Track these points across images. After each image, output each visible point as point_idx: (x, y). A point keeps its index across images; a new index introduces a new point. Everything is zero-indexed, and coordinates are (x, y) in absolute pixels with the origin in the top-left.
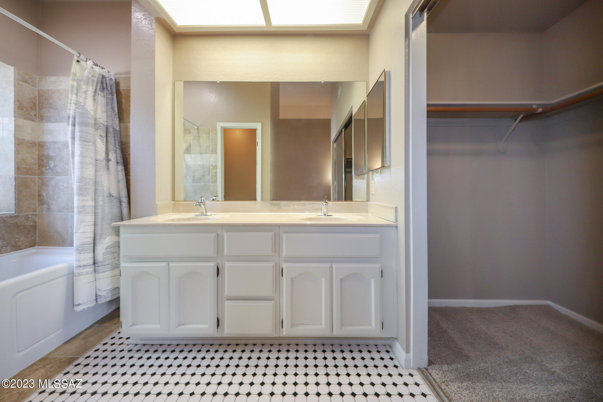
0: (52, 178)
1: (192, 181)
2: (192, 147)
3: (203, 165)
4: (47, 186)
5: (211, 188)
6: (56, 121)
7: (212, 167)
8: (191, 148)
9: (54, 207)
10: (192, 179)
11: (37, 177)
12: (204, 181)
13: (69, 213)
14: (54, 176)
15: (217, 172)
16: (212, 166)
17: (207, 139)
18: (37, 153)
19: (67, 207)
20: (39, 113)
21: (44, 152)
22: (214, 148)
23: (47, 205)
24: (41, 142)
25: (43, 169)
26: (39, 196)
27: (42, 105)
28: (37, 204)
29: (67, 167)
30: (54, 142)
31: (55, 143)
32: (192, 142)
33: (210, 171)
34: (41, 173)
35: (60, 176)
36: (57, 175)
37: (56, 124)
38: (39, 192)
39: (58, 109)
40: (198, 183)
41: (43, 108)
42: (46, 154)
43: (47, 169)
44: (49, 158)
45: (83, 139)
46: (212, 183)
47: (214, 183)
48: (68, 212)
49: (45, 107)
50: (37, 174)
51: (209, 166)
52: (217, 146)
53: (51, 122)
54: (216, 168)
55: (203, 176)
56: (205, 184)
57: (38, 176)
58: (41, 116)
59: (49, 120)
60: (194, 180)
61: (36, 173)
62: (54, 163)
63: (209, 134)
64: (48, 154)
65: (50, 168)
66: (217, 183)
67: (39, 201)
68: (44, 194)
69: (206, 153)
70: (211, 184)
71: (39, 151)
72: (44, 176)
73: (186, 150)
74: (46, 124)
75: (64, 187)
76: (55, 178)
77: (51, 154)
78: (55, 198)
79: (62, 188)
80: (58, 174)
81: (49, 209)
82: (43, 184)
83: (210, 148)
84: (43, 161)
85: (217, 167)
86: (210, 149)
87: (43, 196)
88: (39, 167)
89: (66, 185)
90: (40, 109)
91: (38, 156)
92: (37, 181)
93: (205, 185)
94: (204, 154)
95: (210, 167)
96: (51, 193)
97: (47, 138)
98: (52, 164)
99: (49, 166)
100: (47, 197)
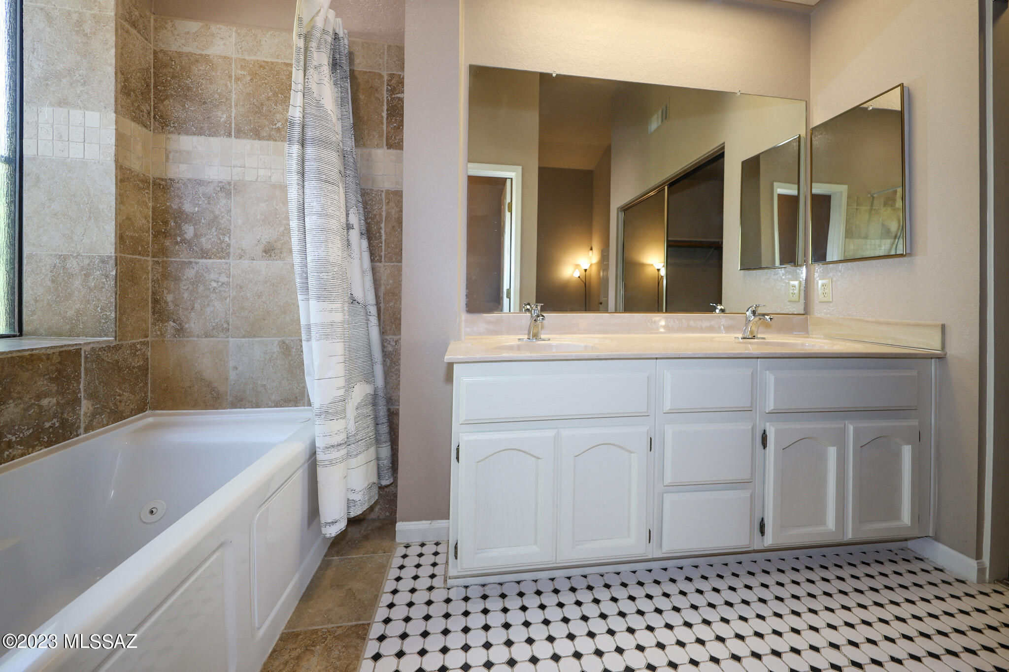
0: (191, 262)
4: (177, 279)
6: (200, 132)
9: (194, 325)
11: (149, 258)
13: (231, 339)
14: (195, 258)
18: (150, 204)
19: (225, 326)
20: (155, 108)
21: (168, 204)
23: (174, 322)
24: (162, 180)
25: (168, 243)
26: (155, 301)
27: (165, 90)
28: (150, 321)
29: (227, 239)
30: (195, 181)
31: (200, 183)
34: (163, 251)
35: (210, 258)
36: (202, 257)
37: (202, 139)
38: (154, 293)
39: (205, 103)
41: (167, 98)
42: (175, 207)
43: (177, 243)
44: (181, 216)
45: (324, 176)
48: (228, 337)
49: (172, 95)
50: (150, 254)
53: (187, 134)
57: (153, 257)
58: (161, 117)
59: (182, 128)
61: (149, 250)
62: (195, 230)
64: (180, 208)
65: (184, 241)
67: (154, 313)
68: (169, 298)
71: (155, 199)
72: (167, 257)
74: (174, 137)
75: (220, 284)
76: (197, 263)
77: (188, 207)
78: (197, 306)
79: (214, 284)
80: (205, 254)
81: (180, 331)
82: (165, 276)
84: (166, 223)
87: (166, 302)
88: (155, 236)
89: (223, 279)
90: (159, 99)
91: (153, 212)
92: (150, 268)
96: (186, 295)
97: (180, 171)
98: (189, 231)
99: (181, 235)
100: (177, 305)
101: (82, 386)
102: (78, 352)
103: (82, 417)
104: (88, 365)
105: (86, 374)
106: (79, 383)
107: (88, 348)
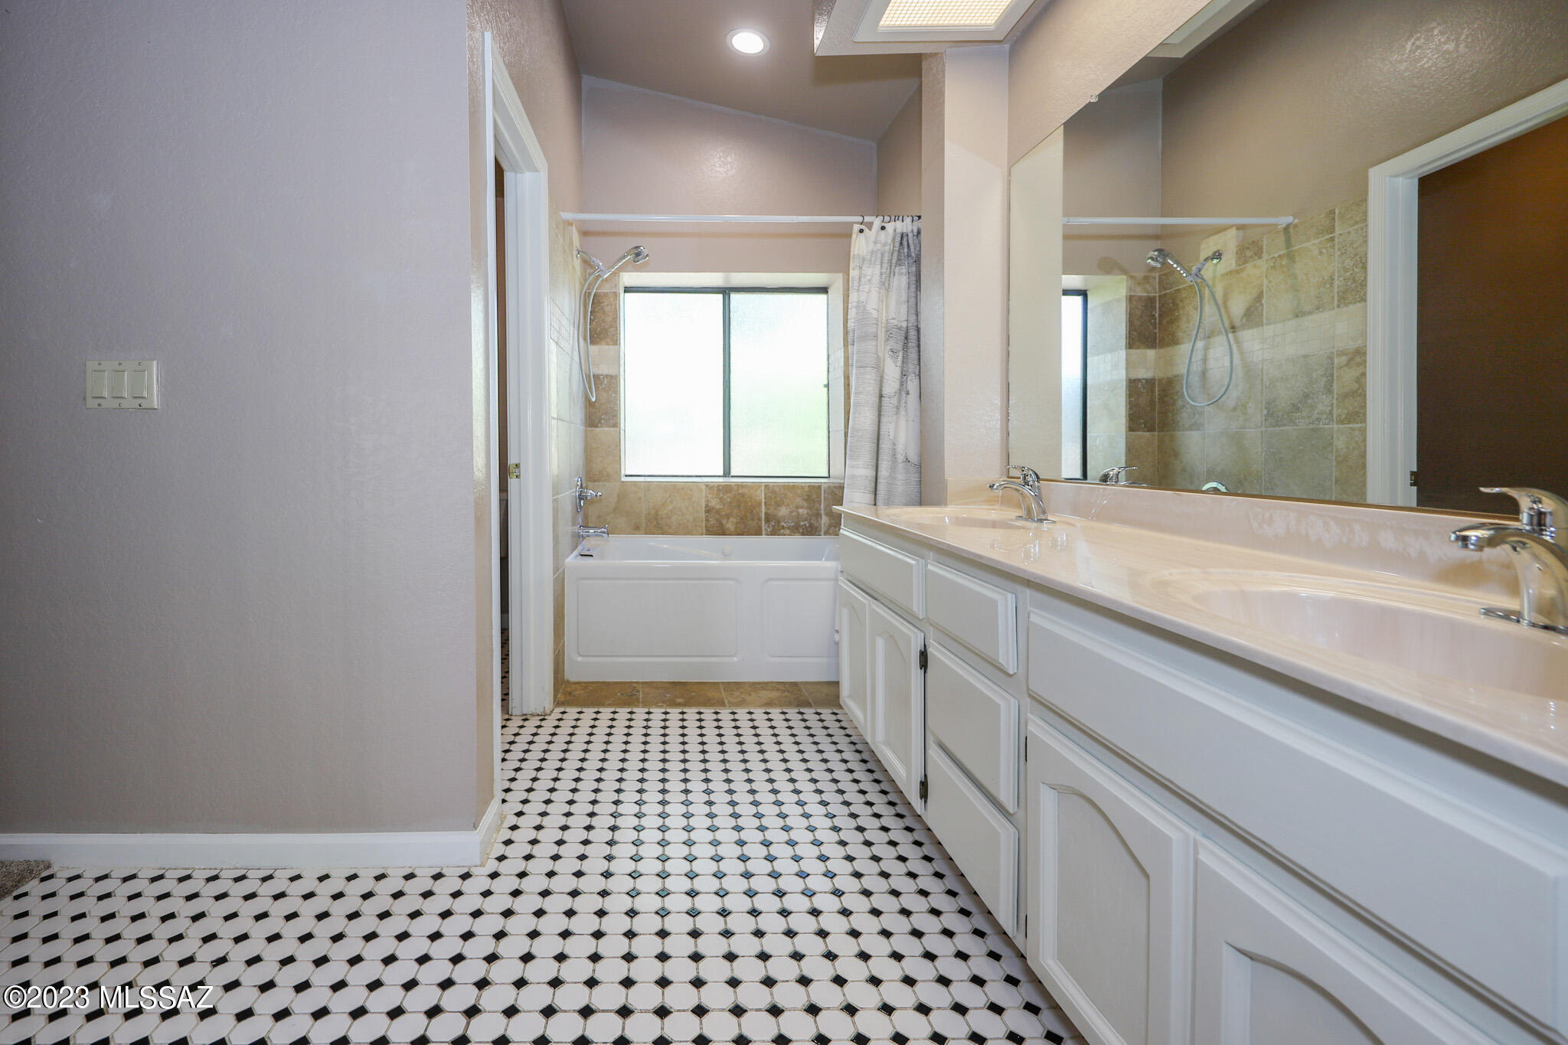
1: (1266, 420)
2: (1264, 301)
3: (1305, 356)
5: (1340, 443)
7: (1344, 359)
8: (1262, 305)
10: (1265, 412)
12: (1309, 417)
15: (1364, 374)
16: (1341, 353)
17: (1321, 253)
22: (1354, 281)
32: (1265, 281)
33: (1332, 375)
40: (1284, 425)
46: (1338, 423)
47: (1349, 423)
51: (1330, 358)
52: (1364, 268)
54: (1358, 359)
55: (1306, 396)
56: (1311, 426)
60: (1270, 415)
63: (1332, 229)
66: (1364, 421)
69: (1318, 308)
70: (1335, 426)
73: (1245, 315)
83: (1336, 283)
85: (1365, 354)
86: (1336, 290)
93: (1313, 430)
94: (1310, 313)
95: (1336, 361)
101: (822, 507)
102: (819, 487)
103: (823, 526)
104: (826, 495)
105: (825, 500)
106: (820, 505)
107: (826, 486)
